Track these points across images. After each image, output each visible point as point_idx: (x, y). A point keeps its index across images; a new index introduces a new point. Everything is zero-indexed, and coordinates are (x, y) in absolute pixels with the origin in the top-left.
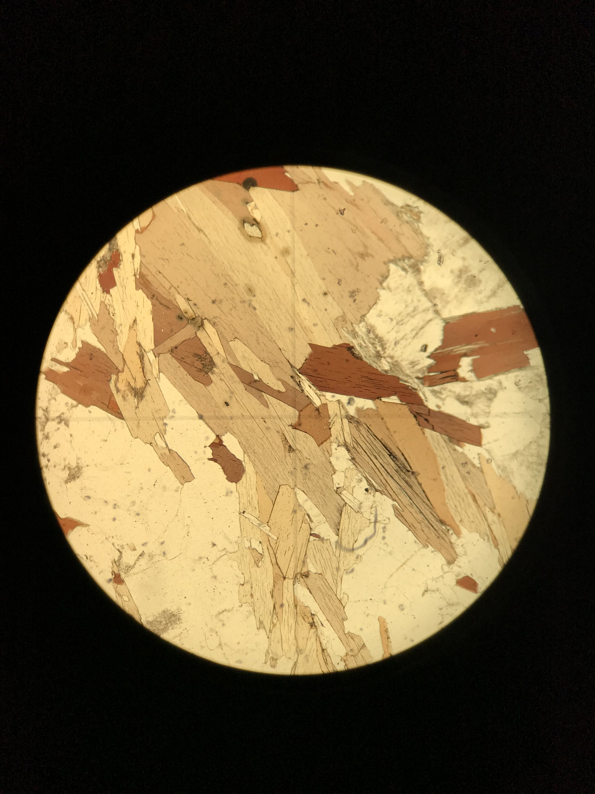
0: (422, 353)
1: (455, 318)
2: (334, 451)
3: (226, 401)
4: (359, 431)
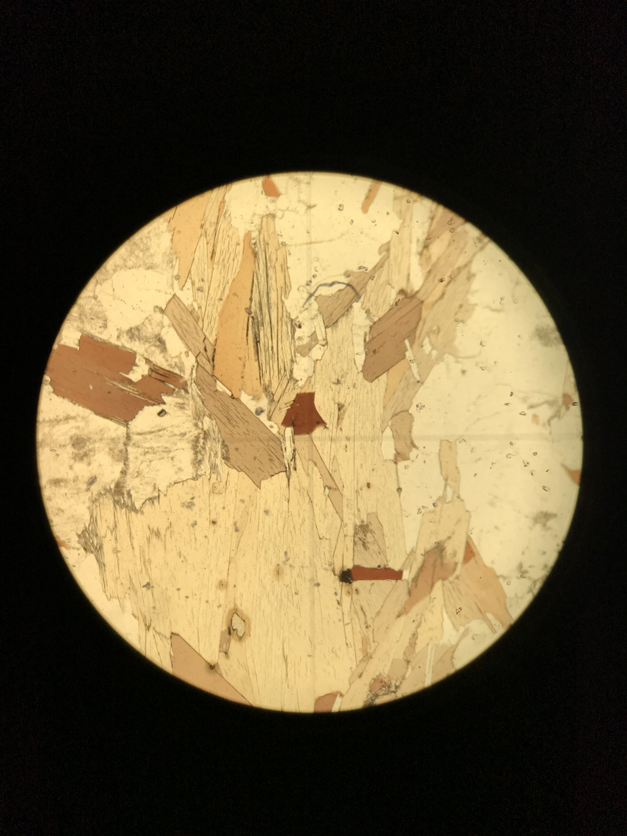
0: (167, 411)
1: (116, 420)
2: (304, 379)
3: (368, 488)
4: (270, 381)
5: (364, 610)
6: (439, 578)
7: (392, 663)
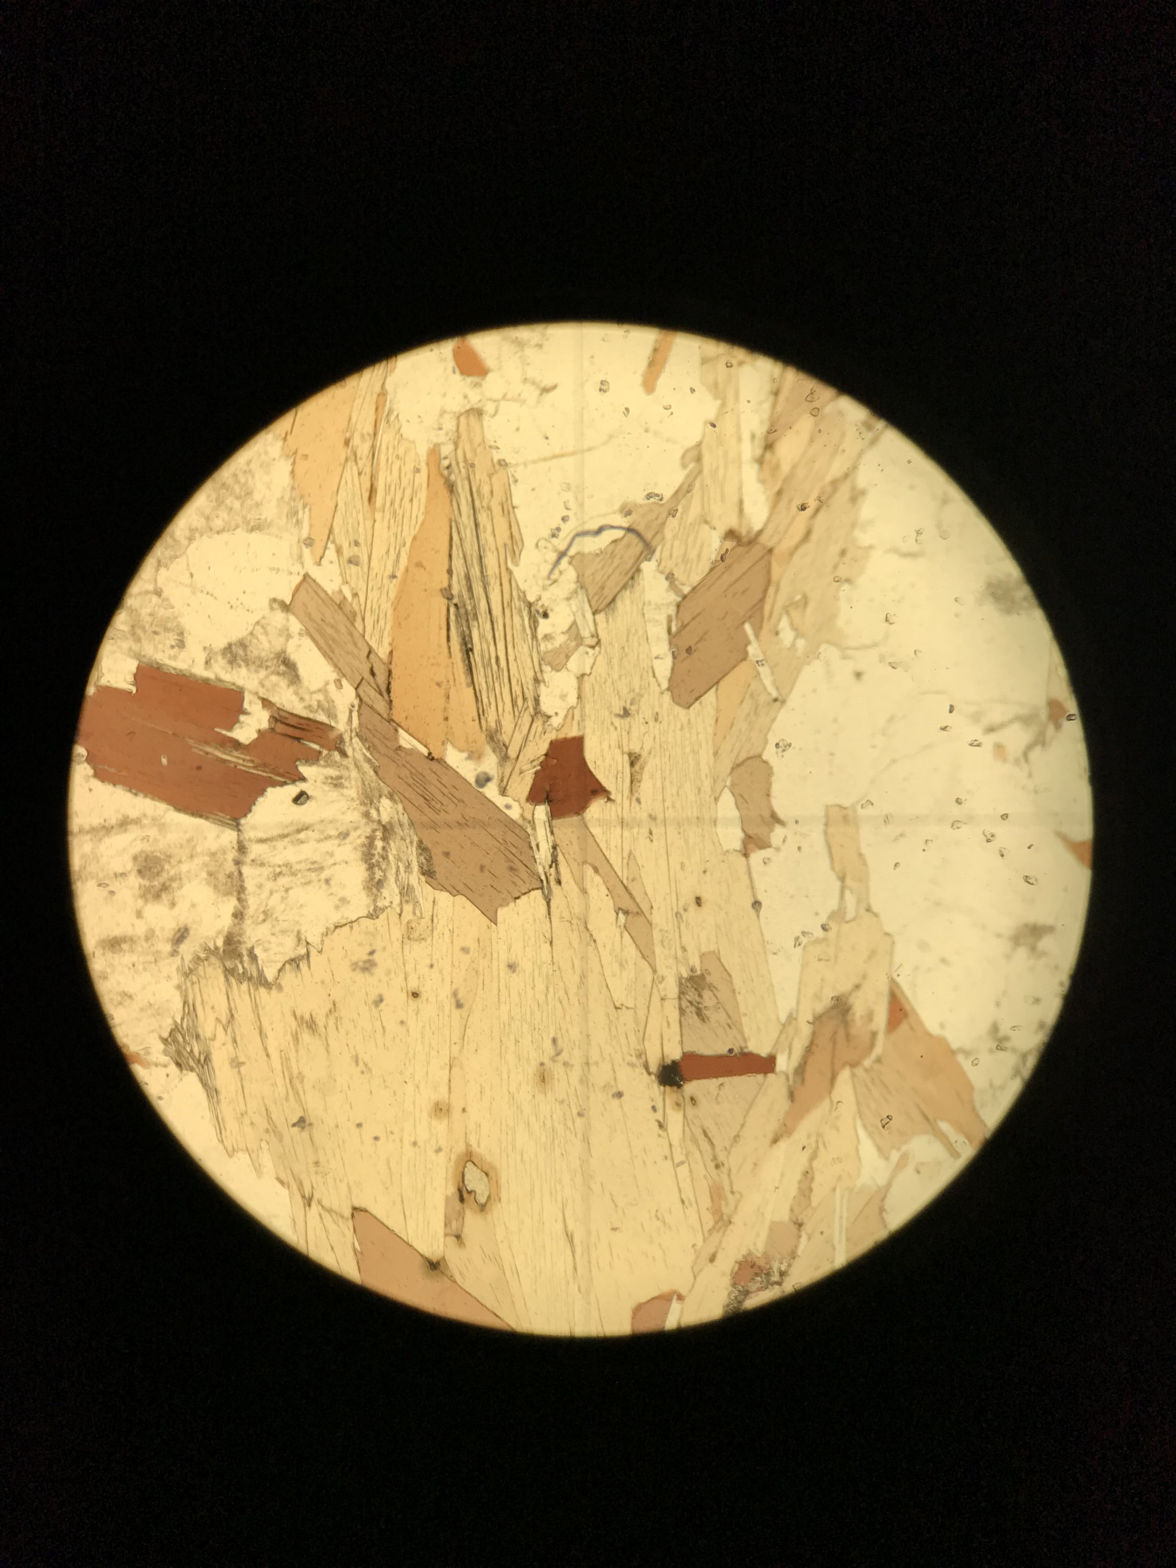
0: (309, 793)
1: (215, 819)
2: (562, 714)
3: (698, 907)
4: (498, 722)
5: (710, 1134)
6: (844, 1064)
7: (771, 1229)
